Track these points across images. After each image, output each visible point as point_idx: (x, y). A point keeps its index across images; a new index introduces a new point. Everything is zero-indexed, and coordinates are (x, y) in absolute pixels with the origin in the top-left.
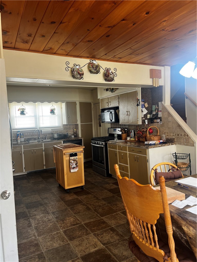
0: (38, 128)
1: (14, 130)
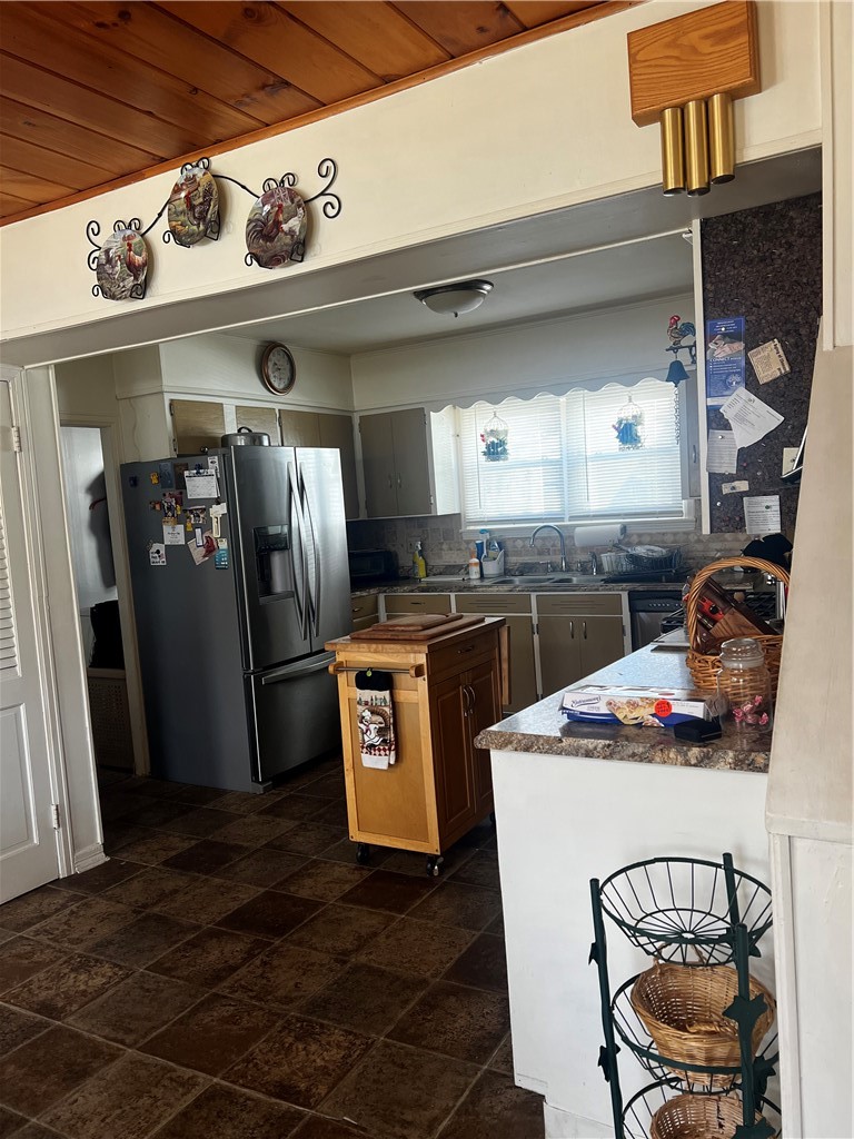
1: (472, 528)
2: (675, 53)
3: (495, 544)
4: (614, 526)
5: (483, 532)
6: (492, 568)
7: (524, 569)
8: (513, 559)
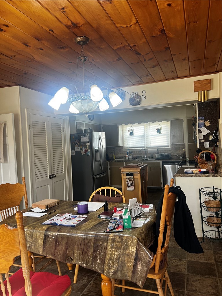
0: (146, 147)
1: (125, 149)
2: (201, 85)
3: (131, 152)
4: (156, 149)
5: (128, 150)
6: (130, 157)
7: (137, 157)
8: (134, 155)
